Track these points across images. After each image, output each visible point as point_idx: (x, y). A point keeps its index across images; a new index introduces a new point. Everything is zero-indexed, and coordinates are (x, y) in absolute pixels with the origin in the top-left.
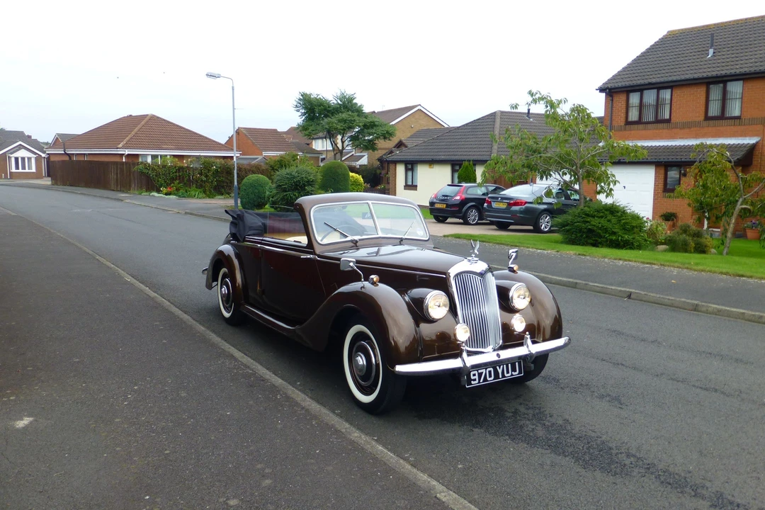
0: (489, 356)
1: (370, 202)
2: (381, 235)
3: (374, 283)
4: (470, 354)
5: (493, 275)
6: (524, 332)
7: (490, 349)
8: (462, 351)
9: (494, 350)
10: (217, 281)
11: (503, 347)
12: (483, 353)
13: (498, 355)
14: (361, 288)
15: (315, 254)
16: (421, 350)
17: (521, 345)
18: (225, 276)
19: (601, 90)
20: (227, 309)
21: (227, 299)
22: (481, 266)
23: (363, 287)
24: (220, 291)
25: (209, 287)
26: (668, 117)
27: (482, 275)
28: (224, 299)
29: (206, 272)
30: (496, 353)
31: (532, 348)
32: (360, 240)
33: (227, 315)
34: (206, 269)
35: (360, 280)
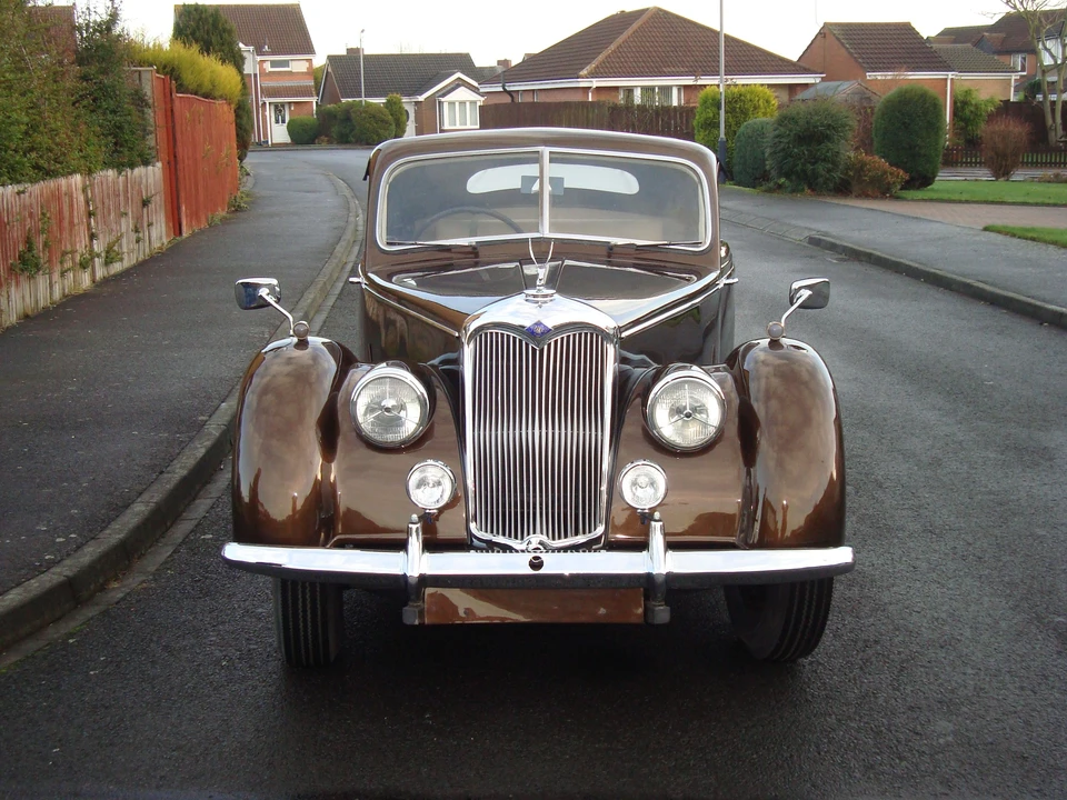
1: (547, 150)
2: (546, 233)
15: (364, 274)
32: (482, 244)
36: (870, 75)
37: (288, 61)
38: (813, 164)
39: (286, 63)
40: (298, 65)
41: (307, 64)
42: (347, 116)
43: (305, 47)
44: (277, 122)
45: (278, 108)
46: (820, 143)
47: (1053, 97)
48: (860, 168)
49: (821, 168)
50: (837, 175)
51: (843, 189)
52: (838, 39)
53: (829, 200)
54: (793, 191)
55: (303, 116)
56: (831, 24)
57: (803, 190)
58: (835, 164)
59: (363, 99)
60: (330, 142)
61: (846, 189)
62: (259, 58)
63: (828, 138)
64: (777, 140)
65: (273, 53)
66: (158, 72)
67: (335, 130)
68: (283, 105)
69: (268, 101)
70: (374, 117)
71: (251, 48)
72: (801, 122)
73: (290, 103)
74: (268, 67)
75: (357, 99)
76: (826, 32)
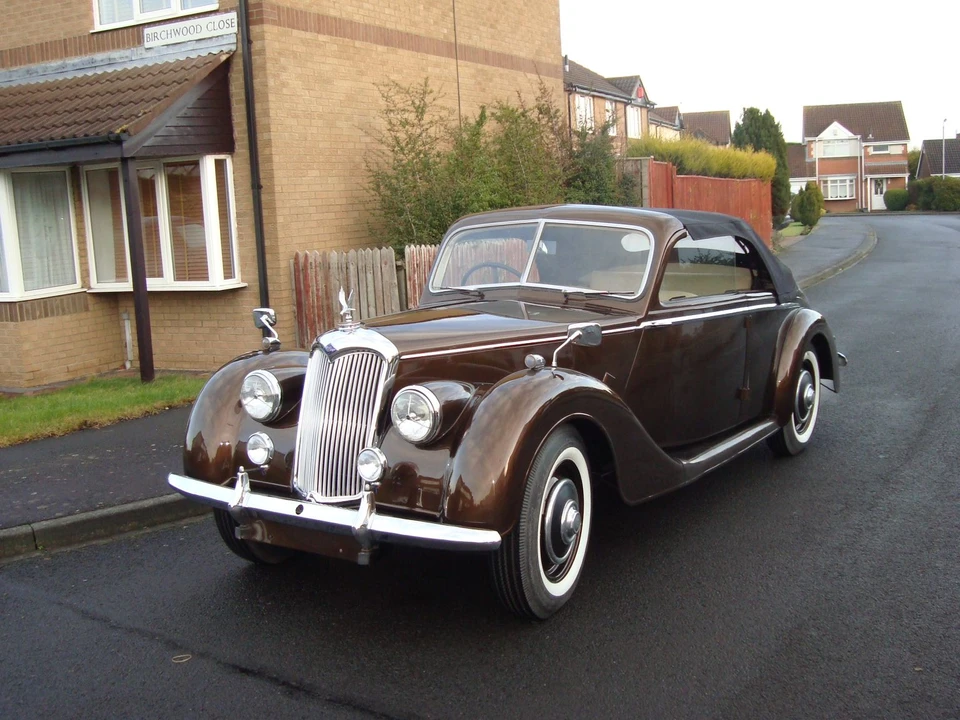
37: (887, 146)
39: (885, 148)
40: (895, 148)
41: (902, 148)
42: (930, 189)
43: (902, 134)
44: (876, 193)
45: (878, 183)
55: (898, 189)
59: (944, 174)
60: (917, 209)
62: (864, 144)
65: (875, 140)
66: (655, 159)
67: (921, 199)
68: (881, 180)
69: (869, 177)
70: (952, 189)
71: (859, 137)
73: (887, 178)
74: (871, 151)
75: (939, 175)
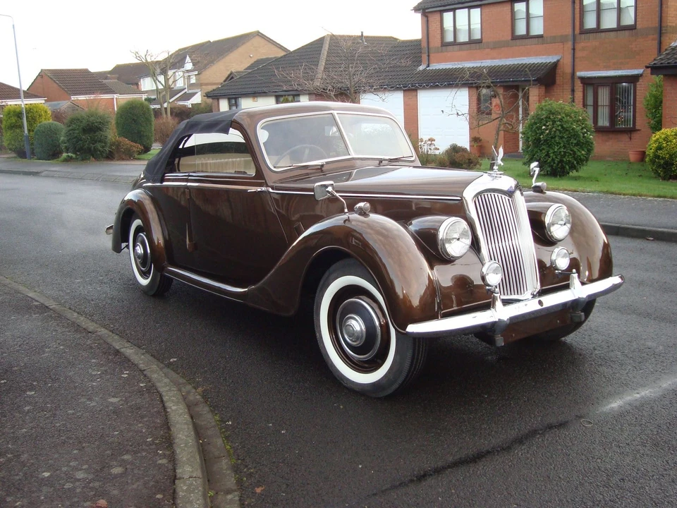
0: (528, 305)
1: (335, 112)
2: (353, 155)
3: (363, 213)
4: (506, 302)
5: (522, 194)
6: (570, 269)
7: (527, 295)
8: (494, 299)
9: (534, 296)
10: (127, 241)
11: (543, 293)
12: (519, 301)
13: (540, 303)
14: (345, 221)
15: (267, 186)
16: (437, 302)
17: (567, 287)
18: (138, 230)
19: (416, 9)
20: (144, 274)
21: (143, 261)
22: (507, 182)
23: (348, 220)
24: (134, 251)
25: (117, 248)
26: (479, 37)
27: (510, 194)
28: (139, 261)
29: (111, 231)
30: (537, 300)
31: (578, 291)
32: (327, 163)
33: (144, 282)
34: (111, 227)
35: (342, 211)
36: (73, 98)
38: (93, 144)
46: (95, 132)
47: (165, 105)
48: (118, 145)
49: (99, 146)
50: (107, 149)
51: (110, 157)
52: (51, 78)
53: (105, 162)
54: (83, 160)
56: (45, 70)
57: (90, 158)
58: (105, 143)
61: (112, 156)
63: (100, 129)
64: (71, 132)
72: (84, 122)
76: (43, 75)
